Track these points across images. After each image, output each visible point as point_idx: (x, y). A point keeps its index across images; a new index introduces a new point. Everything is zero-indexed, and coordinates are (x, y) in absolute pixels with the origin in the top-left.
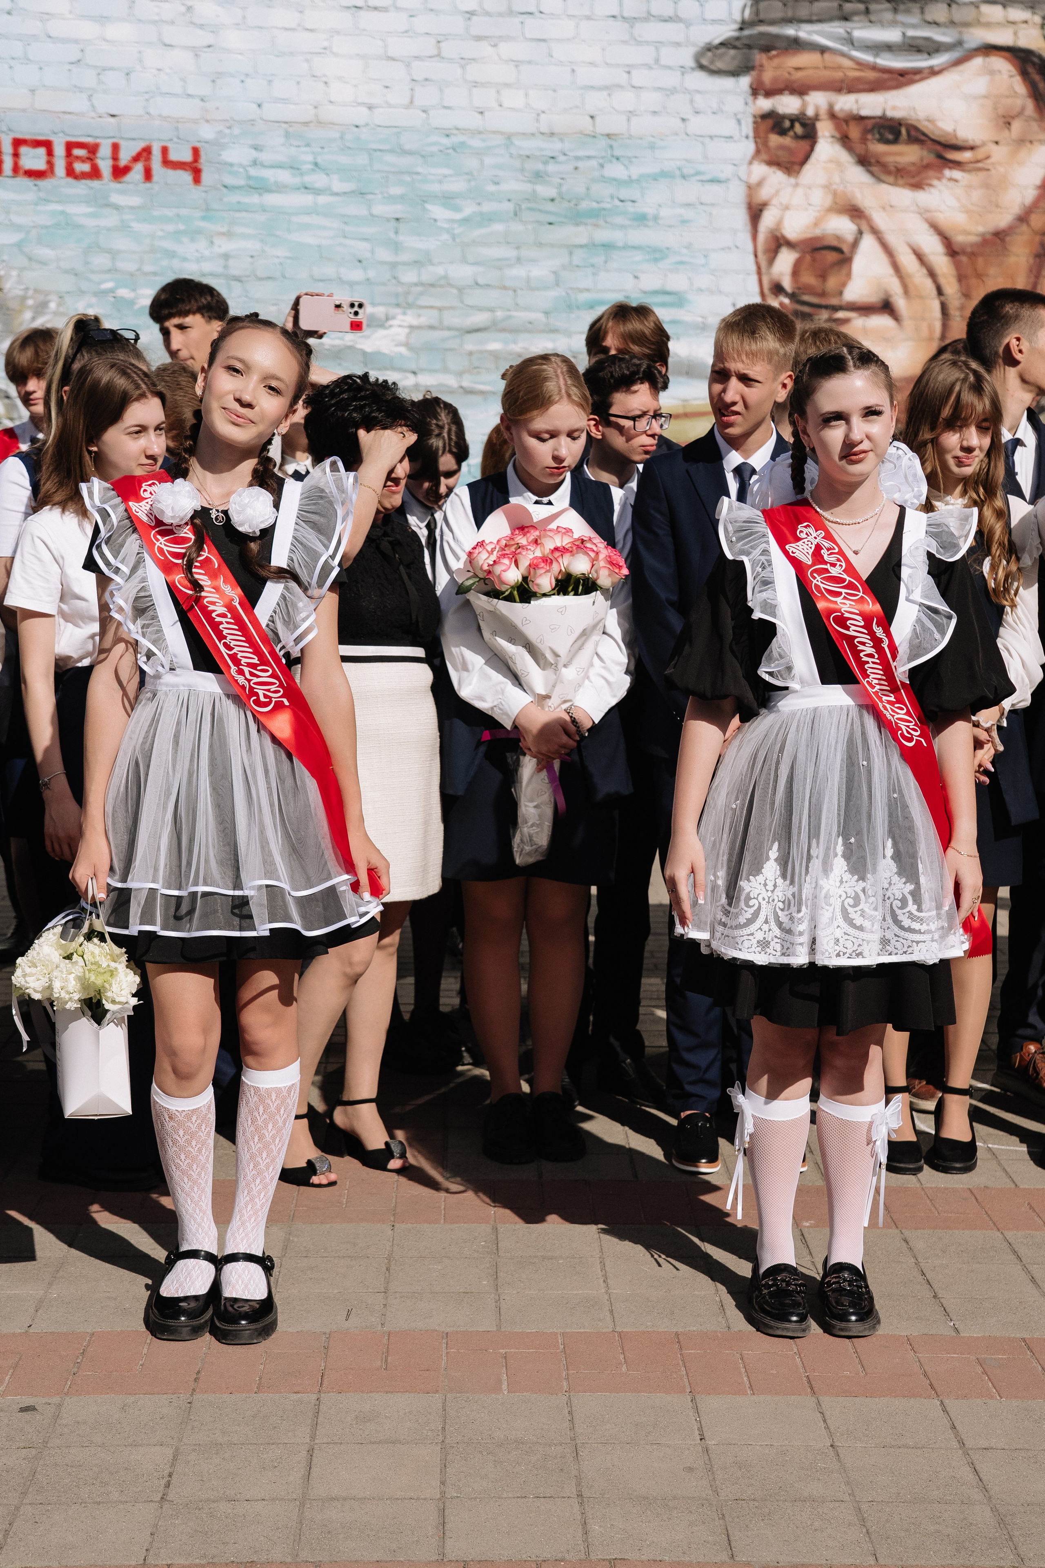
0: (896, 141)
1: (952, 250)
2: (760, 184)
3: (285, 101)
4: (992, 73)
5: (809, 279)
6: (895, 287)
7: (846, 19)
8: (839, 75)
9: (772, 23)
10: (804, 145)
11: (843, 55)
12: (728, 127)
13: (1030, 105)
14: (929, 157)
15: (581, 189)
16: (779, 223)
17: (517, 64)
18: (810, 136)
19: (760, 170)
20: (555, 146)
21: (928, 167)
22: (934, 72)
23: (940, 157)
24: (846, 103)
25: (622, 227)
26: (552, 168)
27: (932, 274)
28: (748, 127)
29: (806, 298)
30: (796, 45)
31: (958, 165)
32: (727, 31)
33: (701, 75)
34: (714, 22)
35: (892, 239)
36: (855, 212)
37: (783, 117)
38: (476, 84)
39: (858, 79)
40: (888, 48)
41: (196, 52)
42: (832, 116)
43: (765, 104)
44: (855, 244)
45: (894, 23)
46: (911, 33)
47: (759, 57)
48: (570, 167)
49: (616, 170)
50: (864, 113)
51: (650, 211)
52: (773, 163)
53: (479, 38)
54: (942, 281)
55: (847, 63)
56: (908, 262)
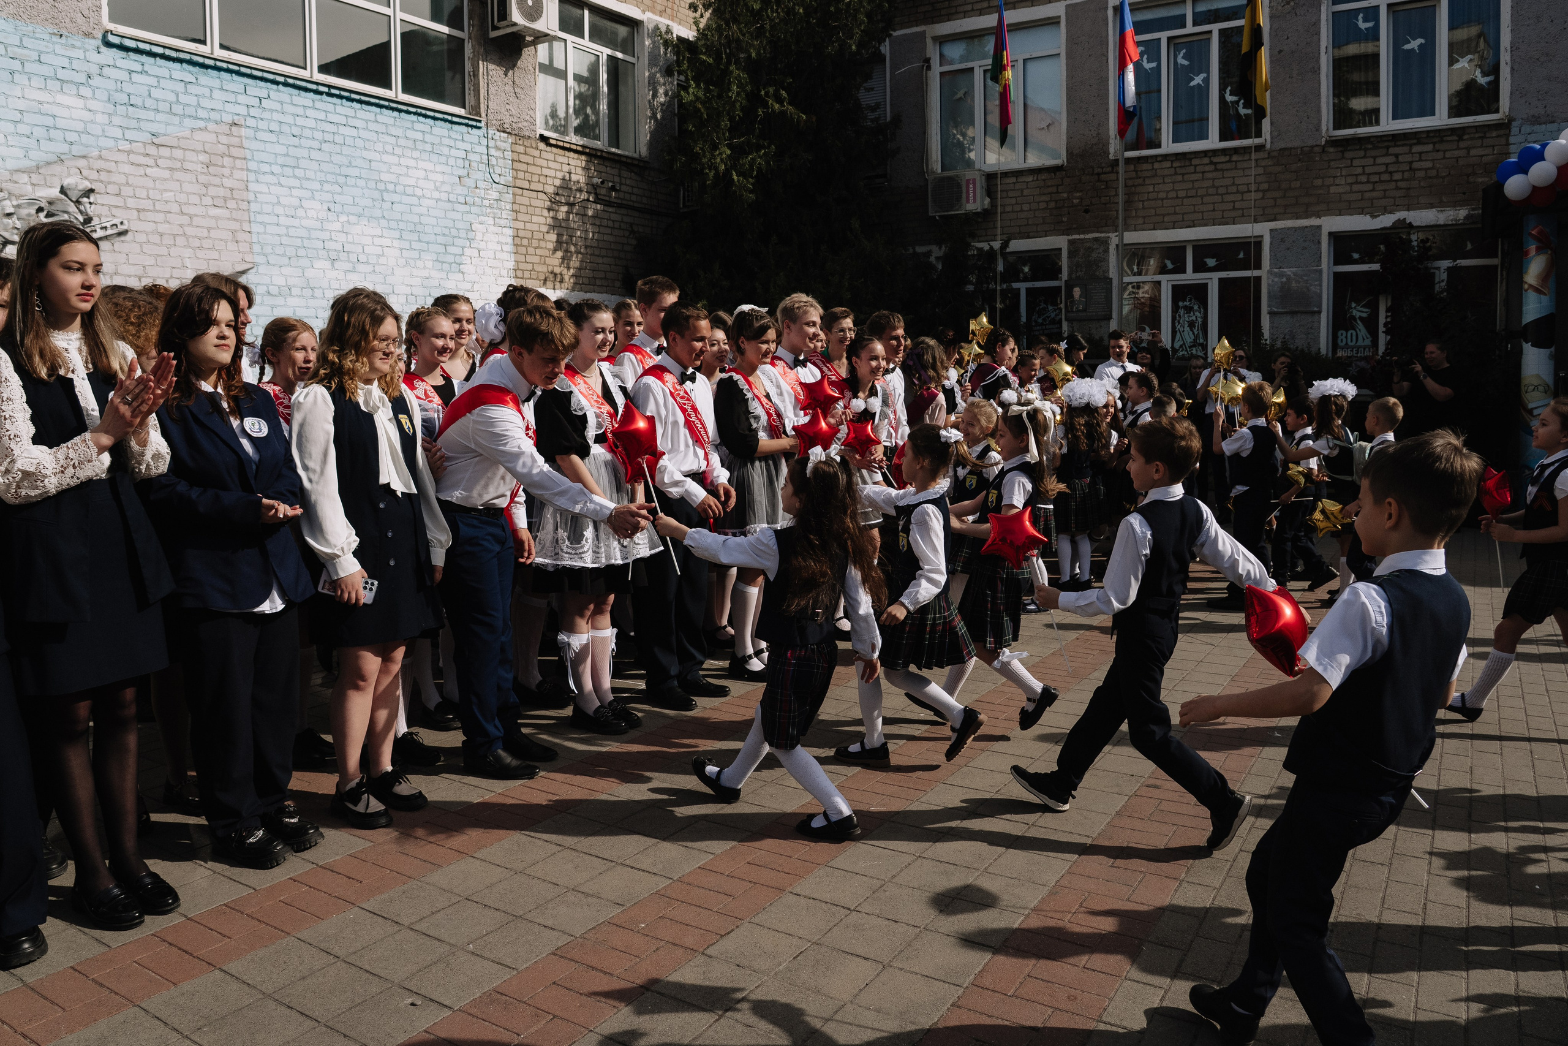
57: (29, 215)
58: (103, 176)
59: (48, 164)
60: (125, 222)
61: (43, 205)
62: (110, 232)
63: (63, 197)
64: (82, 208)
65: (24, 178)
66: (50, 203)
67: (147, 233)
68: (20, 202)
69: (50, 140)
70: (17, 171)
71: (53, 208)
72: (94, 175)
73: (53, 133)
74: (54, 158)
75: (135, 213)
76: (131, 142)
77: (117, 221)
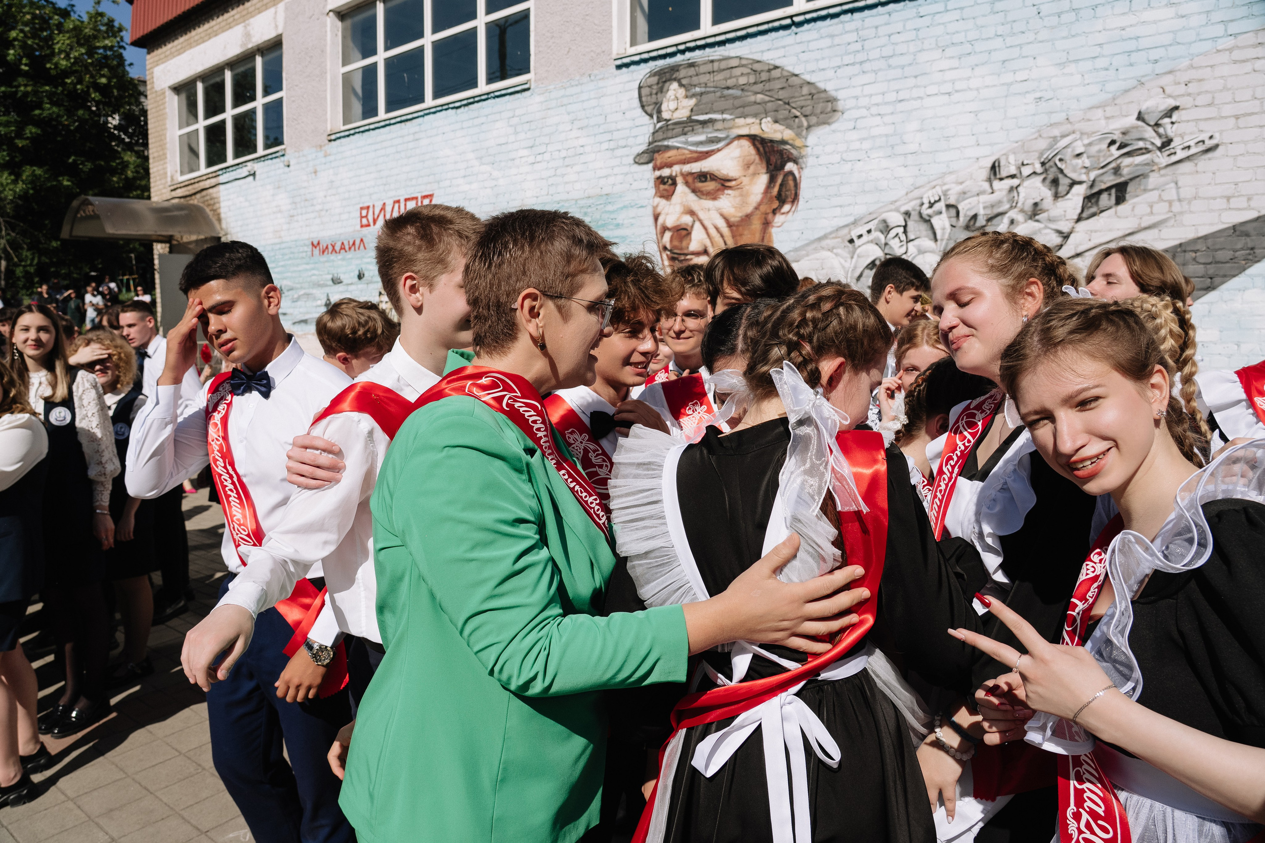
0: (706, 181)
1: (730, 225)
2: (657, 206)
3: (514, 200)
4: (741, 147)
5: (676, 243)
6: (708, 243)
7: (685, 134)
8: (684, 157)
9: (659, 141)
10: (672, 187)
11: (685, 149)
12: (645, 184)
13: (757, 158)
14: (719, 186)
15: (598, 217)
16: (664, 221)
17: (578, 173)
18: (674, 184)
19: (658, 200)
20: (590, 201)
21: (718, 190)
22: (719, 150)
23: (723, 185)
24: (687, 168)
25: (612, 230)
26: (589, 210)
27: (722, 236)
28: (652, 184)
29: (676, 251)
30: (668, 148)
31: (730, 188)
32: (644, 147)
33: (636, 166)
34: (640, 144)
35: (706, 223)
36: (692, 213)
37: (664, 178)
38: (566, 183)
39: (691, 158)
40: (701, 143)
41: (492, 188)
42: (682, 174)
43: (658, 173)
44: (692, 227)
45: (703, 133)
46: (710, 135)
47: (656, 155)
48: (594, 209)
49: (610, 208)
50: (693, 171)
51: (621, 222)
52: (662, 196)
53: (567, 166)
54: (726, 239)
55: (686, 152)
56: (713, 231)
57: (1100, 151)
58: (1192, 88)
59: (1127, 91)
60: (1217, 135)
61: (1115, 137)
62: (1193, 151)
63: (1140, 123)
64: (1161, 130)
65: (1099, 113)
66: (1124, 133)
67: (1245, 143)
68: (1091, 139)
69: (1131, 65)
70: (1090, 108)
71: (1125, 139)
72: (1182, 89)
73: (1134, 57)
74: (1135, 83)
75: (1232, 121)
76: (1235, 35)
77: (1204, 136)
